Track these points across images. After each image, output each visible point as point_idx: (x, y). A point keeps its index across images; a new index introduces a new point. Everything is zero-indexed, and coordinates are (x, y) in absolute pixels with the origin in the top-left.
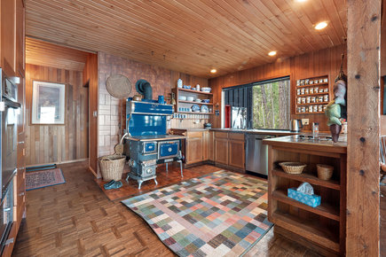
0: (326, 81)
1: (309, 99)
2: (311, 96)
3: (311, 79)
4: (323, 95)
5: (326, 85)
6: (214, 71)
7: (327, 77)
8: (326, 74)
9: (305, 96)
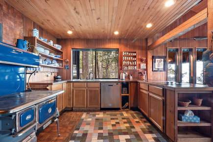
0: (135, 54)
1: (128, 62)
2: (130, 61)
3: (129, 52)
4: (134, 61)
5: (135, 57)
6: (70, 32)
7: (135, 52)
8: (135, 51)
9: (127, 61)
